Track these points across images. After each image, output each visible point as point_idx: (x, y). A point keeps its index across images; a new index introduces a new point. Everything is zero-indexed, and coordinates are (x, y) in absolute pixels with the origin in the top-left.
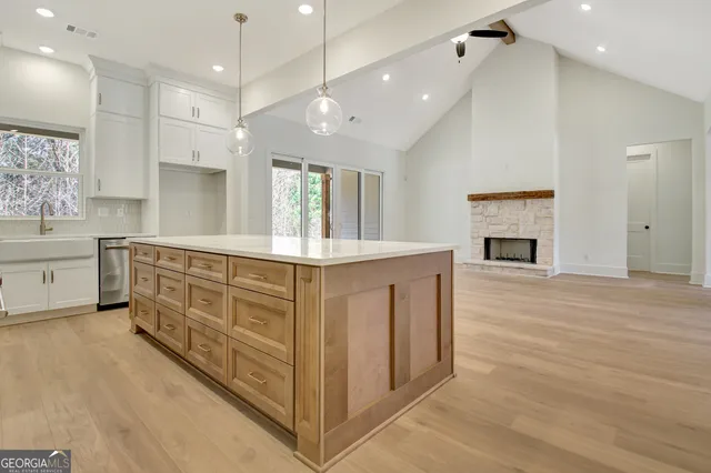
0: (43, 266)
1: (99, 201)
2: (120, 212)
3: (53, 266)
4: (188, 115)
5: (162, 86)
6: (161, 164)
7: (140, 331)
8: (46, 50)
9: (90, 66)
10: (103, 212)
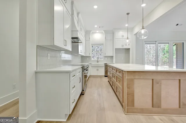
0: (97, 68)
1: (105, 57)
2: (109, 59)
3: (98, 68)
4: (121, 37)
5: (116, 32)
6: (115, 49)
7: (109, 81)
8: (97, 32)
9: (104, 32)
10: (106, 59)
